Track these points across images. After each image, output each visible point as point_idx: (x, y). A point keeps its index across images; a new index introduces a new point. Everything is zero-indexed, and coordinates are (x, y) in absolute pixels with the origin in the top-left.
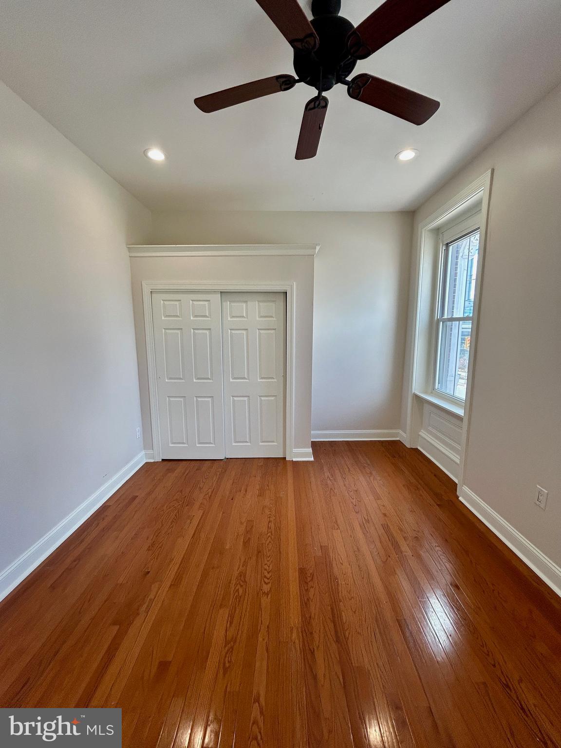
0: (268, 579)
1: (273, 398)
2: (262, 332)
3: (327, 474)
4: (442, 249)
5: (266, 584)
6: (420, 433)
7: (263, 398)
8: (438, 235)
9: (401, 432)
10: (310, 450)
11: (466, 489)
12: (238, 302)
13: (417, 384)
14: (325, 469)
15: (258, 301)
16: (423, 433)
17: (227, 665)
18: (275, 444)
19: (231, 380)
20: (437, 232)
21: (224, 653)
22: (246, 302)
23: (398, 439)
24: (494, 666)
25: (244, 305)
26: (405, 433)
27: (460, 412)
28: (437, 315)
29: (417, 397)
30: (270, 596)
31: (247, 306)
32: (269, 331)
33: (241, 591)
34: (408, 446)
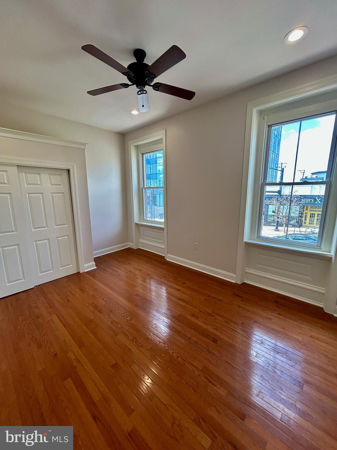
0: (126, 315)
1: (66, 237)
2: (54, 195)
3: (110, 271)
4: (140, 156)
5: (127, 317)
6: (140, 241)
7: (59, 239)
8: (137, 148)
9: (129, 243)
10: (94, 263)
11: (169, 255)
12: (32, 173)
13: (136, 219)
14: (107, 269)
15: (48, 174)
16: (141, 241)
17: (140, 345)
18: (71, 265)
19: (33, 230)
20: (137, 147)
21: (135, 344)
22: (40, 174)
23: (128, 247)
24: (204, 294)
25: (38, 176)
26: (133, 243)
27: (163, 226)
28: (142, 186)
29: (137, 224)
30: (133, 319)
31: (40, 177)
32: (59, 194)
33: (119, 326)
34: (135, 248)
